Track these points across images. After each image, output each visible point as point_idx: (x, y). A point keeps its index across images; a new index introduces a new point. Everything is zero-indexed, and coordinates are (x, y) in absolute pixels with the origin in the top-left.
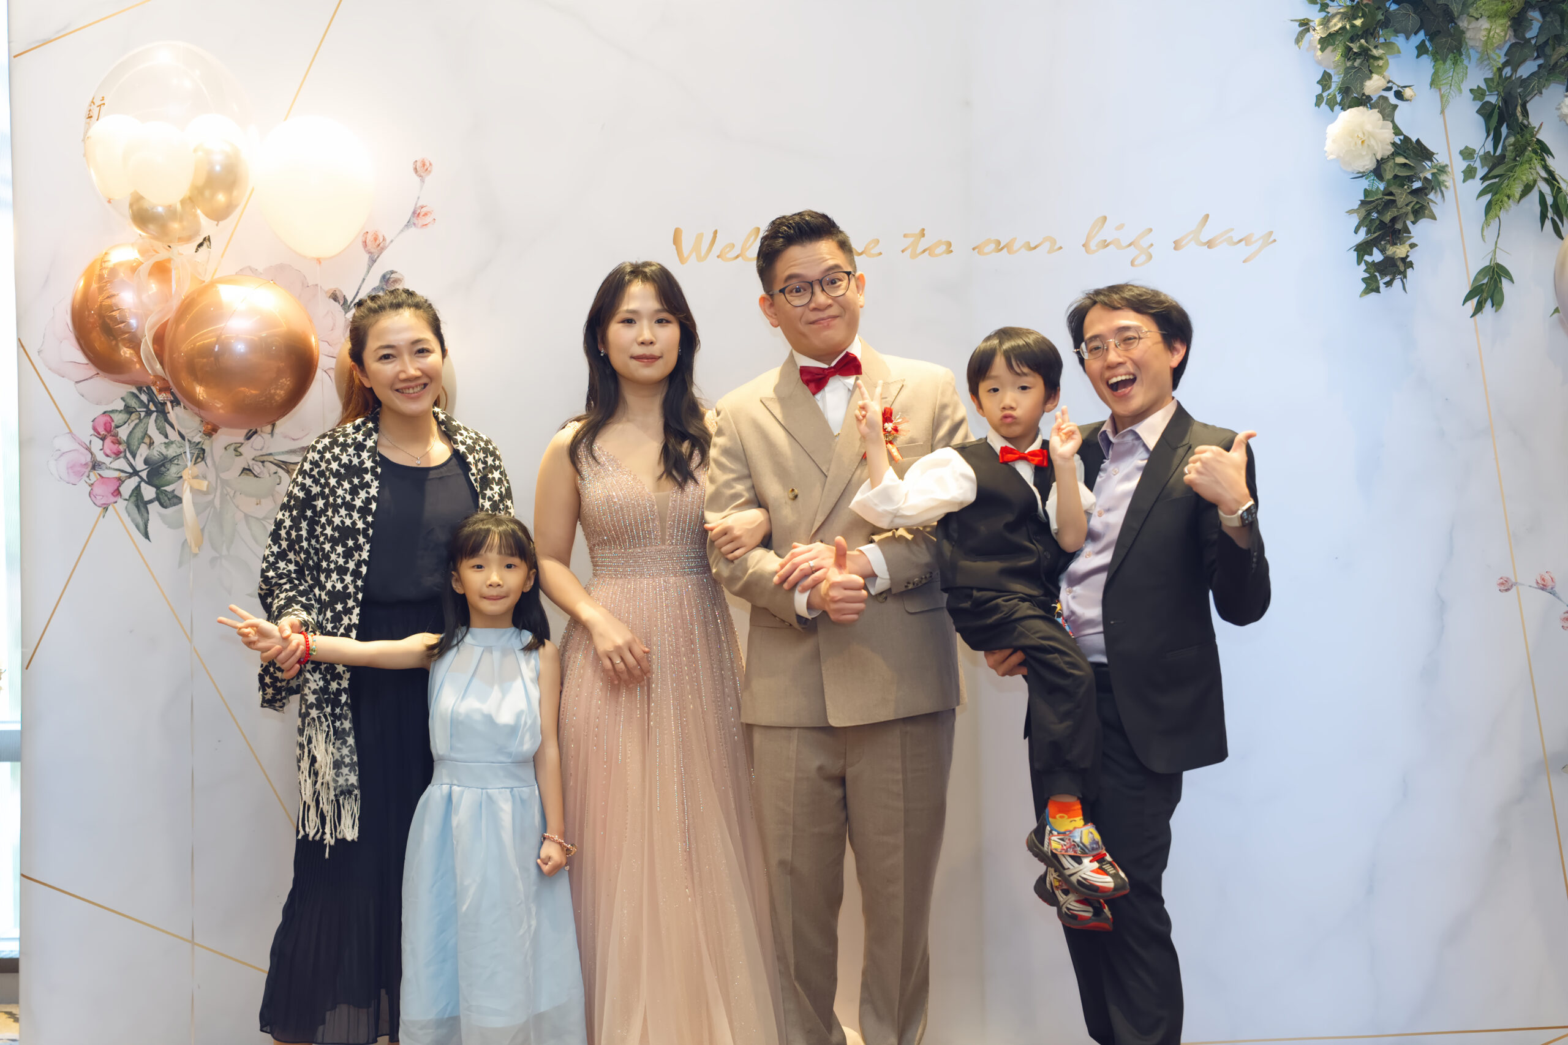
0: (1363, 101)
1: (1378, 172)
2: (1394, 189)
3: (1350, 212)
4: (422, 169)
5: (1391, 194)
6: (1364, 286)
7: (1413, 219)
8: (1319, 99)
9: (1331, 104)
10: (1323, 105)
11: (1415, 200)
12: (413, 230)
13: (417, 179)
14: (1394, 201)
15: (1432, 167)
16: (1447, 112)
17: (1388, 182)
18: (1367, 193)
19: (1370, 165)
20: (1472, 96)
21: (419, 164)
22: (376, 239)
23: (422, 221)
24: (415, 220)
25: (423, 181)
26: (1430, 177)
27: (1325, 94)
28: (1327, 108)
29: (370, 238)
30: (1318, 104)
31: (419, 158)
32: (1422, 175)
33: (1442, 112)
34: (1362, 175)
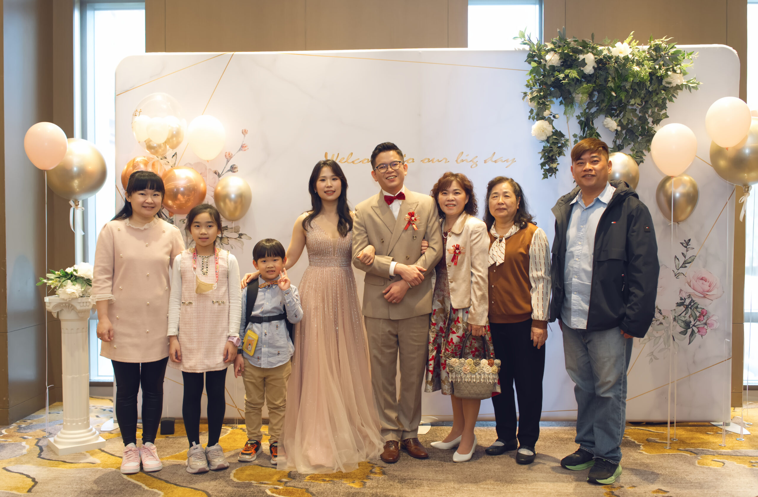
0: (543, 118)
1: (548, 140)
2: (553, 146)
3: (539, 153)
4: (244, 132)
5: (551, 147)
6: (543, 176)
7: (558, 155)
8: (530, 117)
9: (533, 119)
10: (531, 119)
11: (559, 150)
12: (241, 152)
13: (243, 135)
14: (552, 150)
15: (564, 140)
16: (569, 122)
17: (551, 144)
18: (544, 147)
19: (545, 138)
20: (576, 118)
21: (244, 131)
22: (229, 154)
23: (244, 149)
24: (242, 149)
25: (245, 136)
26: (563, 142)
27: (531, 116)
28: (532, 120)
29: (227, 154)
30: (529, 118)
31: (244, 129)
32: (561, 142)
33: (567, 122)
34: (543, 141)
